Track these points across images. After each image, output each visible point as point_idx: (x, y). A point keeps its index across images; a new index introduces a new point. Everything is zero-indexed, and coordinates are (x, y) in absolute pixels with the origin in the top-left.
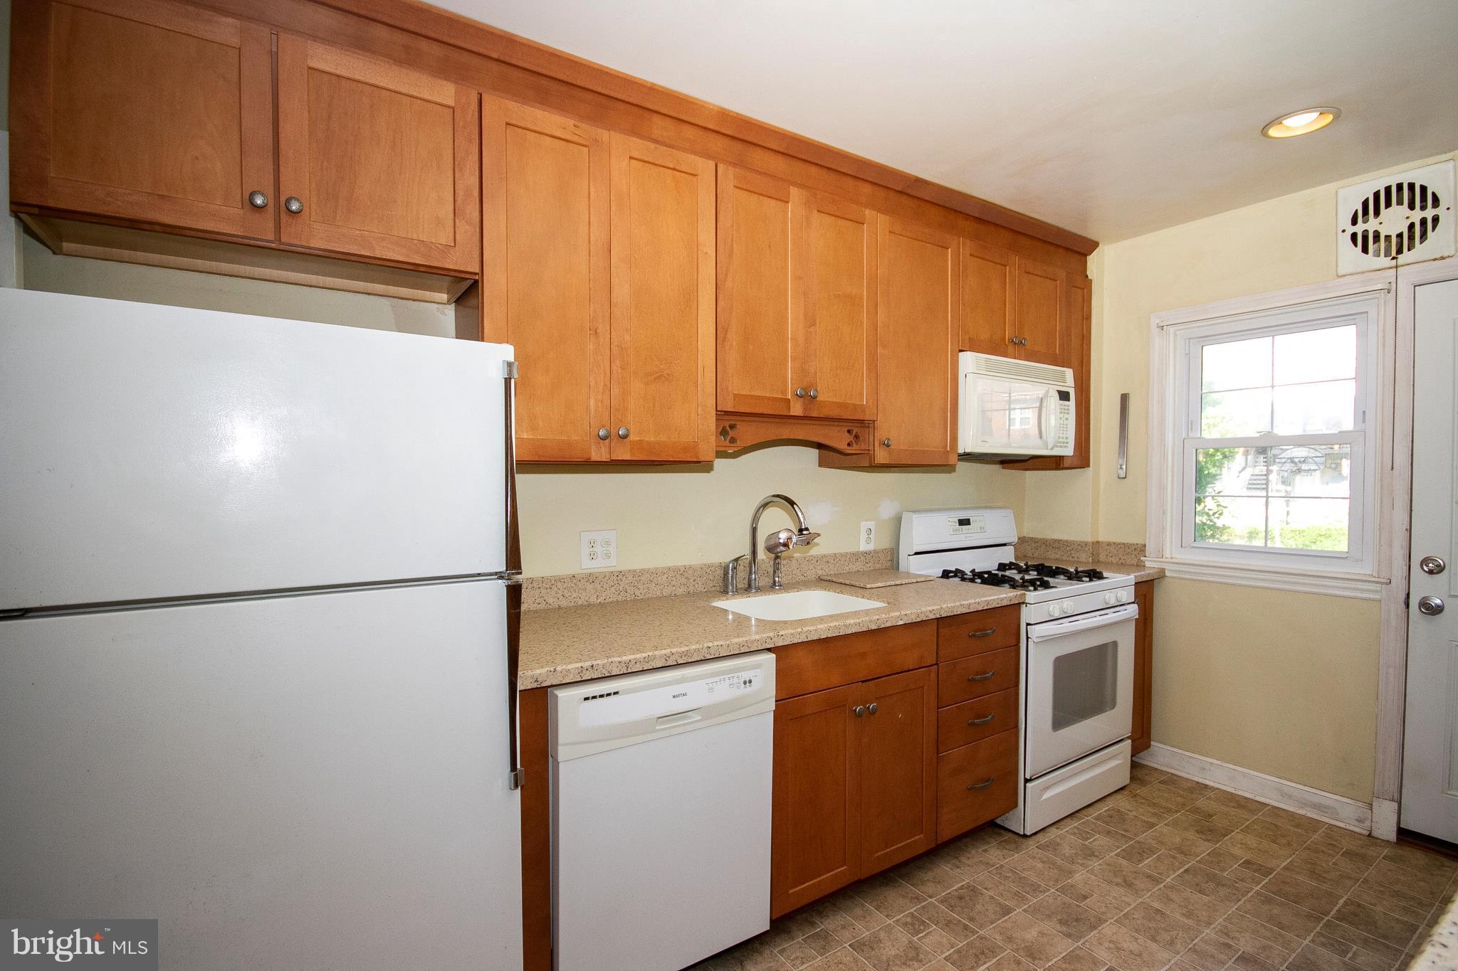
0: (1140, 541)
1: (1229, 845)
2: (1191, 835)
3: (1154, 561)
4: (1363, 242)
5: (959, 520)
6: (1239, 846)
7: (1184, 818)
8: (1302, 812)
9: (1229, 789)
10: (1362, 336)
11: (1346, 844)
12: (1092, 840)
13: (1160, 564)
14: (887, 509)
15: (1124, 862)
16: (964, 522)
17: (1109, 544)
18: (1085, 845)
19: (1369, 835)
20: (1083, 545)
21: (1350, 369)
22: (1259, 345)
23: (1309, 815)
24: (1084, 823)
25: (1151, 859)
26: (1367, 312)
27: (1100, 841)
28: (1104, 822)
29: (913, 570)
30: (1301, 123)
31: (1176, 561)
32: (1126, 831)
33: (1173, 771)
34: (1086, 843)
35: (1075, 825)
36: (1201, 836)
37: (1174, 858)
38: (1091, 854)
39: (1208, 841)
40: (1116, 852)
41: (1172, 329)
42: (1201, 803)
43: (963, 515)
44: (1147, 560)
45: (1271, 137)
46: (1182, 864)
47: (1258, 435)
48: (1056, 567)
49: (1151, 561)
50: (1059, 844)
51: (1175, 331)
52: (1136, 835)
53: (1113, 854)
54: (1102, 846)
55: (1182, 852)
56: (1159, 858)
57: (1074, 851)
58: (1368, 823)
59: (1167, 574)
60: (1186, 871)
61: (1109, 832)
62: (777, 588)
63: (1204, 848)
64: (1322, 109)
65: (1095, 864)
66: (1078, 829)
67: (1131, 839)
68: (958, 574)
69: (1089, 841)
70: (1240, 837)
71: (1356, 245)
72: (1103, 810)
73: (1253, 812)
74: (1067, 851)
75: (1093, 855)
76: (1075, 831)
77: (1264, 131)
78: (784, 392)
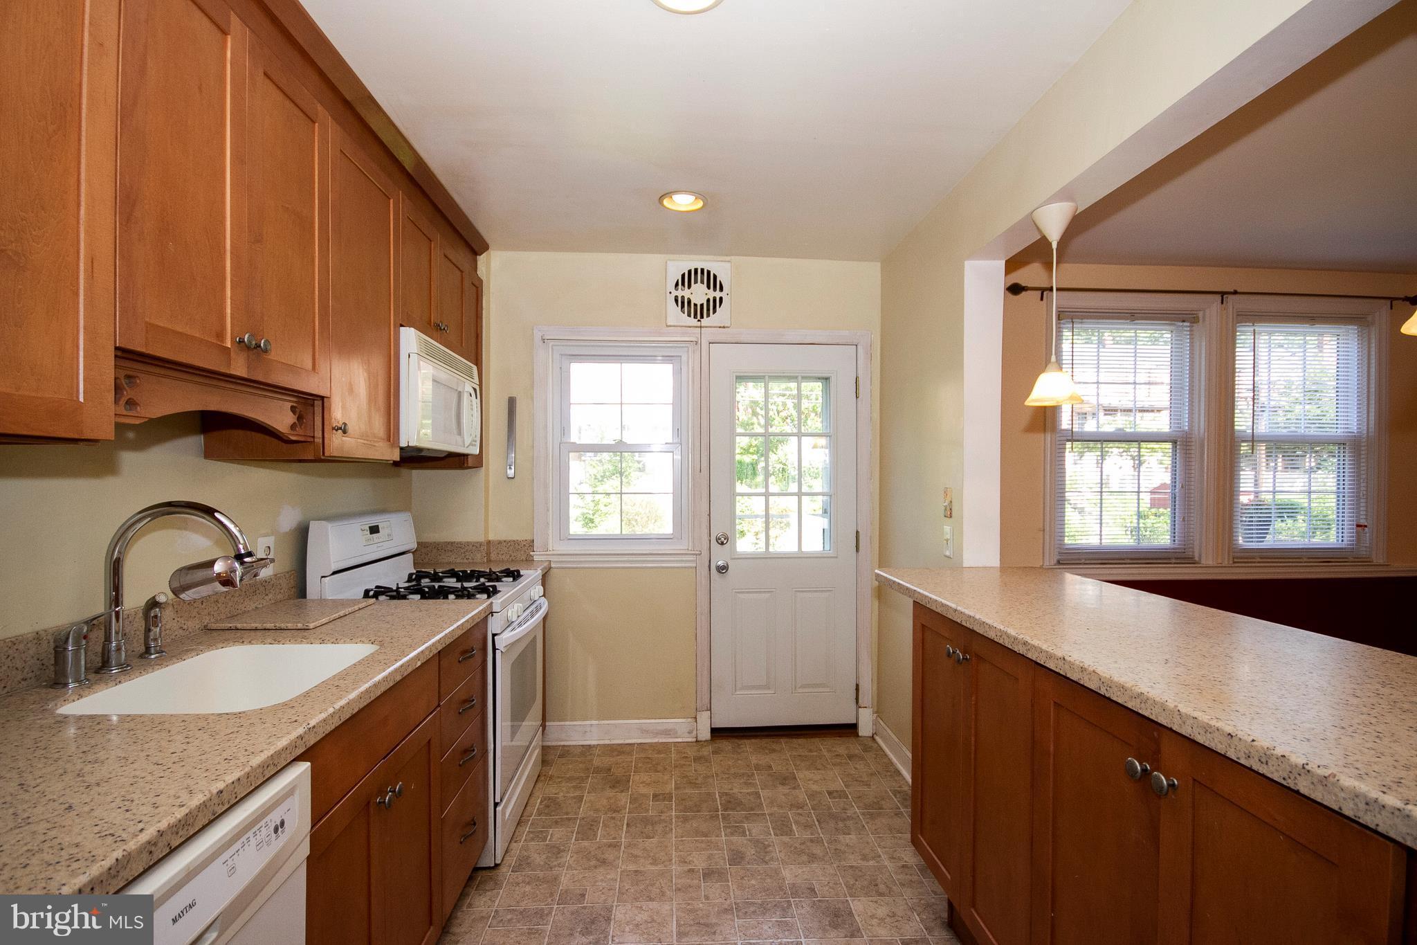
0: (529, 538)
1: (636, 788)
2: (610, 793)
3: (542, 555)
4: (683, 303)
5: (370, 527)
6: (641, 783)
7: (596, 781)
8: (656, 740)
9: (607, 742)
10: (677, 373)
11: (691, 753)
12: (549, 837)
13: (545, 557)
14: (288, 519)
15: (586, 843)
16: (374, 530)
17: (500, 542)
18: (547, 845)
19: (697, 741)
20: (477, 546)
21: (668, 396)
22: (611, 369)
23: (661, 741)
24: (532, 824)
25: (600, 829)
26: (681, 357)
27: (556, 834)
28: (547, 814)
29: (329, 596)
30: (683, 202)
31: (559, 553)
32: (567, 814)
33: (562, 743)
34: (547, 842)
35: (527, 829)
36: (617, 790)
37: (613, 818)
38: (557, 851)
39: (622, 791)
40: (574, 838)
41: (551, 343)
42: (597, 762)
43: (373, 520)
44: (537, 555)
45: (663, 205)
46: (621, 820)
47: (614, 443)
48: (471, 571)
49: (540, 555)
50: (528, 857)
51: (552, 346)
52: (576, 813)
53: (573, 840)
54: (561, 839)
55: (615, 811)
56: (605, 825)
57: (544, 856)
58: (695, 732)
59: (553, 565)
60: (628, 825)
61: (556, 822)
62: (153, 657)
63: (624, 799)
64: (698, 195)
65: (568, 858)
66: (532, 832)
67: (575, 819)
68: (380, 592)
69: (548, 839)
70: (637, 778)
71: (678, 306)
72: (538, 804)
73: (630, 753)
74: (538, 859)
75: (560, 851)
76: (531, 835)
77: (661, 198)
78: (220, 335)
